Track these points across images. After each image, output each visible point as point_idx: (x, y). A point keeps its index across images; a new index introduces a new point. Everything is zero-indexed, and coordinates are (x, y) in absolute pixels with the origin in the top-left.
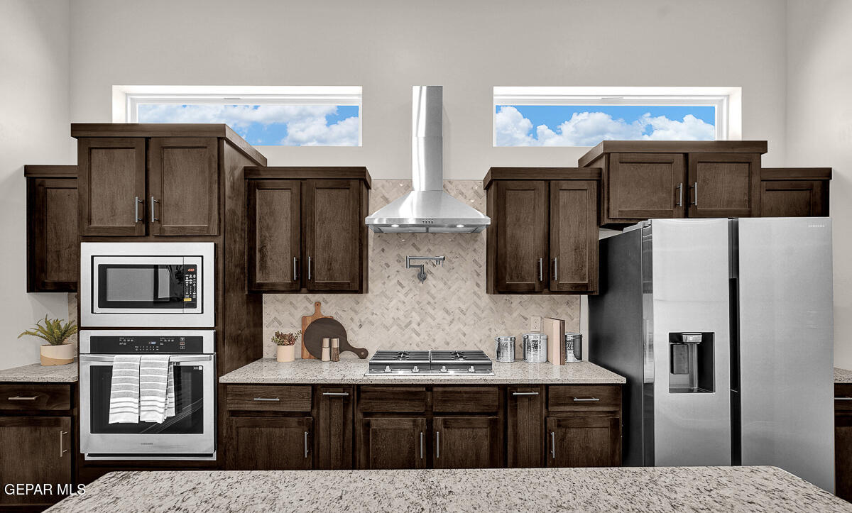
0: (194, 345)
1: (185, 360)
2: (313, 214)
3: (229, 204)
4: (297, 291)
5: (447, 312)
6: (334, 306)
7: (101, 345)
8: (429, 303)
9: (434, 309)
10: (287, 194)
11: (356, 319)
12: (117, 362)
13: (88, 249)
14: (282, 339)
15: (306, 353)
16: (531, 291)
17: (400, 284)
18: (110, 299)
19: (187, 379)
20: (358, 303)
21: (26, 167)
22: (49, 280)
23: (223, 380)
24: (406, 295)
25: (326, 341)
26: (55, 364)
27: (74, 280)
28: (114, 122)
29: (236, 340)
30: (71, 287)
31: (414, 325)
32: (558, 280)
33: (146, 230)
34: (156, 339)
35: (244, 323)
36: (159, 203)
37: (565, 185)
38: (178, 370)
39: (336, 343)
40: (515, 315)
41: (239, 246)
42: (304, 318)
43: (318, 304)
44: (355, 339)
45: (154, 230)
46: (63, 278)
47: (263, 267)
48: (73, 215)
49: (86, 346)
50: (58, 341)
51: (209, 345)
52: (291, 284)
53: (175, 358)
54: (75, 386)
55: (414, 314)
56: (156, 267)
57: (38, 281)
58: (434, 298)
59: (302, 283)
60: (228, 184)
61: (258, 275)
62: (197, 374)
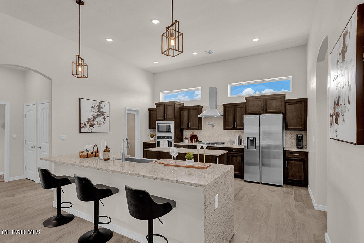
0: (171, 138)
1: (170, 140)
2: (190, 114)
3: (176, 114)
4: (188, 129)
5: (218, 134)
6: (196, 132)
7: (159, 138)
8: (214, 132)
9: (215, 133)
10: (186, 111)
11: (200, 135)
12: (161, 140)
13: (157, 122)
14: (186, 139)
15: (191, 142)
16: (231, 129)
17: (208, 128)
18: (160, 130)
19: (170, 143)
20: (200, 132)
21: (149, 109)
22: (151, 127)
23: (175, 144)
24: (210, 130)
25: (194, 139)
26: (152, 141)
27: (155, 127)
28: (160, 102)
29: (177, 138)
30: (155, 128)
31: (211, 137)
32: (236, 127)
33: (164, 119)
34: (166, 137)
35: (179, 135)
36: (166, 115)
37: (238, 107)
38: (169, 142)
39: (196, 139)
40: (232, 135)
41: (178, 121)
42: (190, 135)
43: (193, 132)
44: (199, 139)
45: (166, 119)
46: (153, 127)
47: (182, 125)
48: (155, 116)
49: (157, 138)
50: (152, 137)
51: (173, 138)
52: (187, 128)
53: (168, 140)
54: (155, 144)
55: (211, 134)
56: (167, 125)
57: (150, 128)
58: (215, 131)
59: (188, 128)
60: (176, 111)
61: (181, 126)
62: (171, 143)
